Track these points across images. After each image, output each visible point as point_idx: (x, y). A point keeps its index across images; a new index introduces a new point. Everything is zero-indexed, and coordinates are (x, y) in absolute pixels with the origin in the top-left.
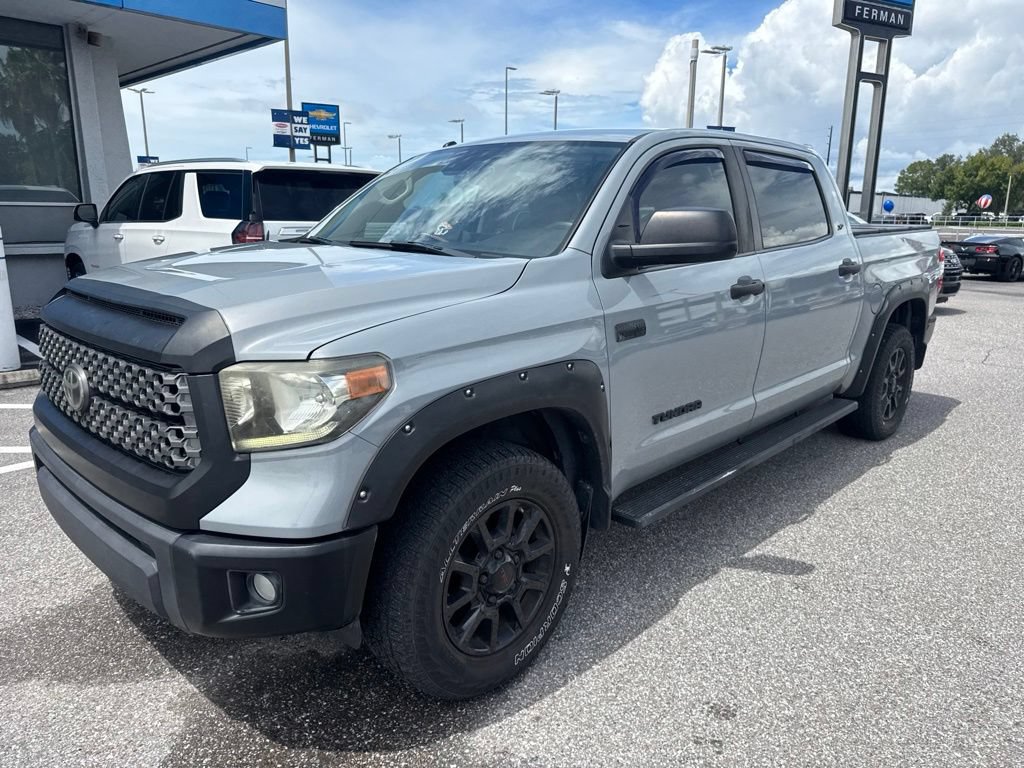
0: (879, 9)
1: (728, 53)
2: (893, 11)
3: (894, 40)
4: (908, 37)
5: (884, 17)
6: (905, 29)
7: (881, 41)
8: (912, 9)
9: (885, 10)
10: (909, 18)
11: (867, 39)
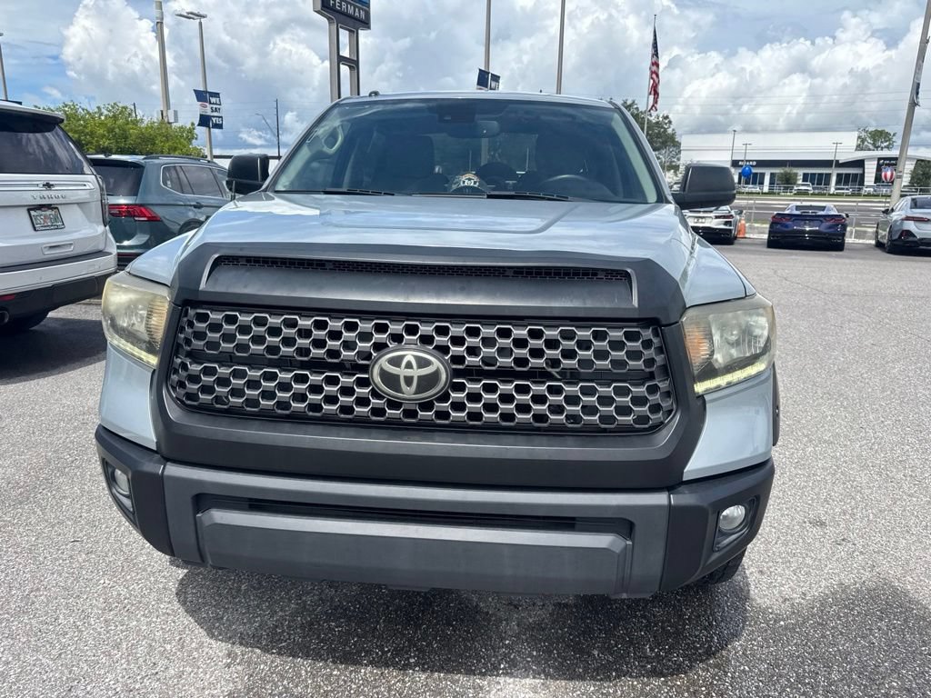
0: (348, 3)
1: (203, 20)
2: (358, 7)
3: (360, 32)
4: (368, 31)
5: (351, 10)
6: (366, 24)
7: (350, 31)
8: (369, 7)
9: (351, 4)
10: (368, 14)
11: (341, 27)
